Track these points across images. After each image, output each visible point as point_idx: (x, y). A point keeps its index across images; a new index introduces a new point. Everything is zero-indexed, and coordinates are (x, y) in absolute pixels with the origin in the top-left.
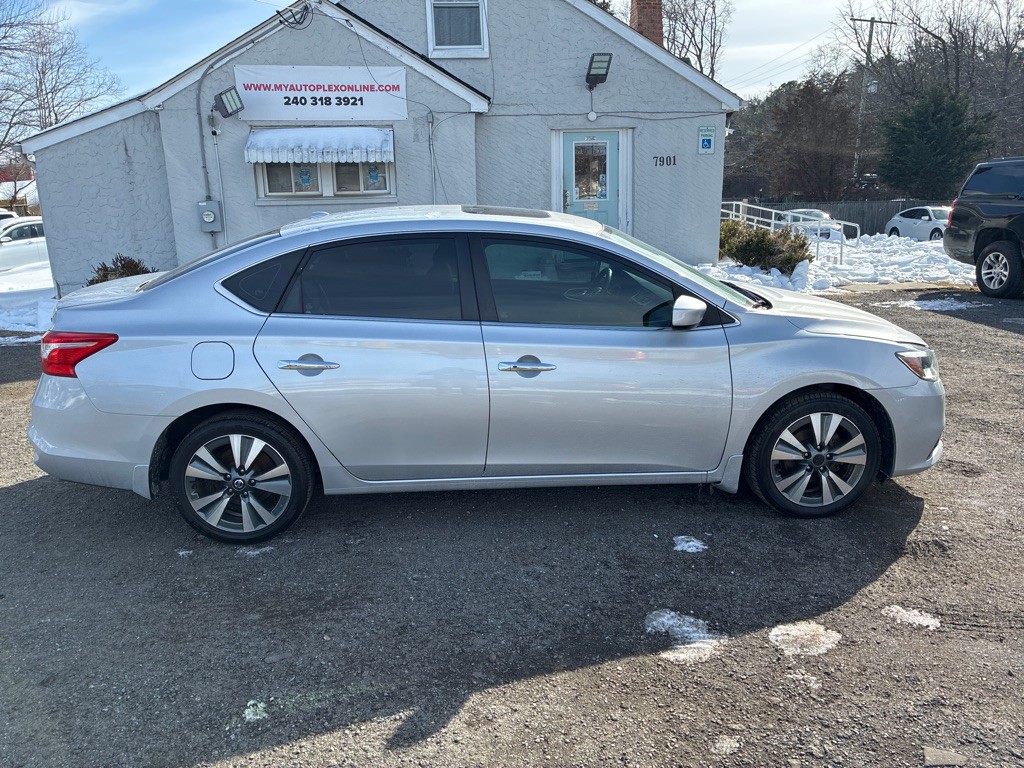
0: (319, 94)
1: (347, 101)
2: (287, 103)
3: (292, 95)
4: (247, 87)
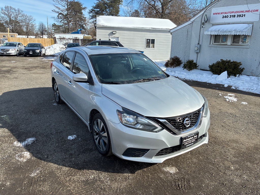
0: (232, 14)
1: (240, 16)
2: (223, 18)
3: (225, 15)
4: (214, 14)
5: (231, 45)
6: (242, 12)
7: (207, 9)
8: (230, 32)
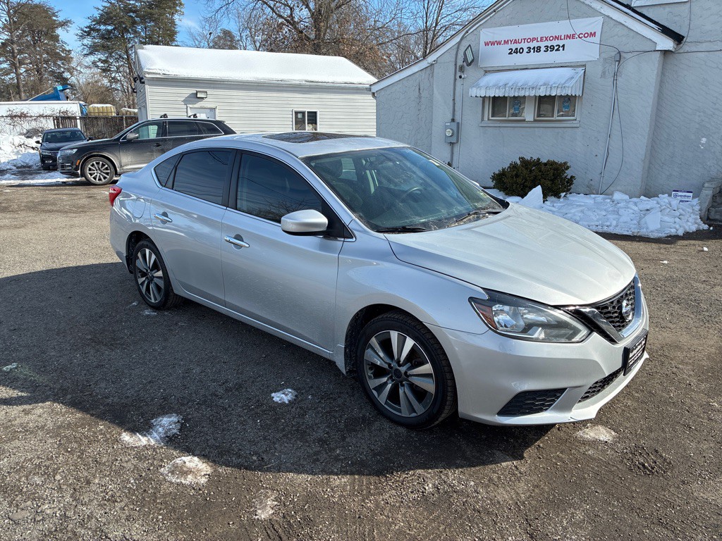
0: (532, 45)
1: (552, 48)
2: (510, 53)
3: (514, 47)
4: (487, 44)
5: (535, 121)
6: (557, 38)
7: (467, 32)
8: (533, 88)
